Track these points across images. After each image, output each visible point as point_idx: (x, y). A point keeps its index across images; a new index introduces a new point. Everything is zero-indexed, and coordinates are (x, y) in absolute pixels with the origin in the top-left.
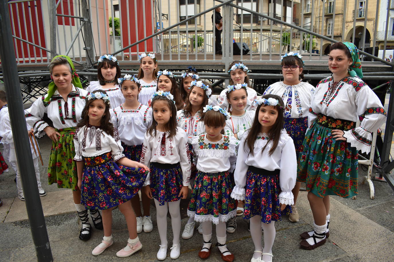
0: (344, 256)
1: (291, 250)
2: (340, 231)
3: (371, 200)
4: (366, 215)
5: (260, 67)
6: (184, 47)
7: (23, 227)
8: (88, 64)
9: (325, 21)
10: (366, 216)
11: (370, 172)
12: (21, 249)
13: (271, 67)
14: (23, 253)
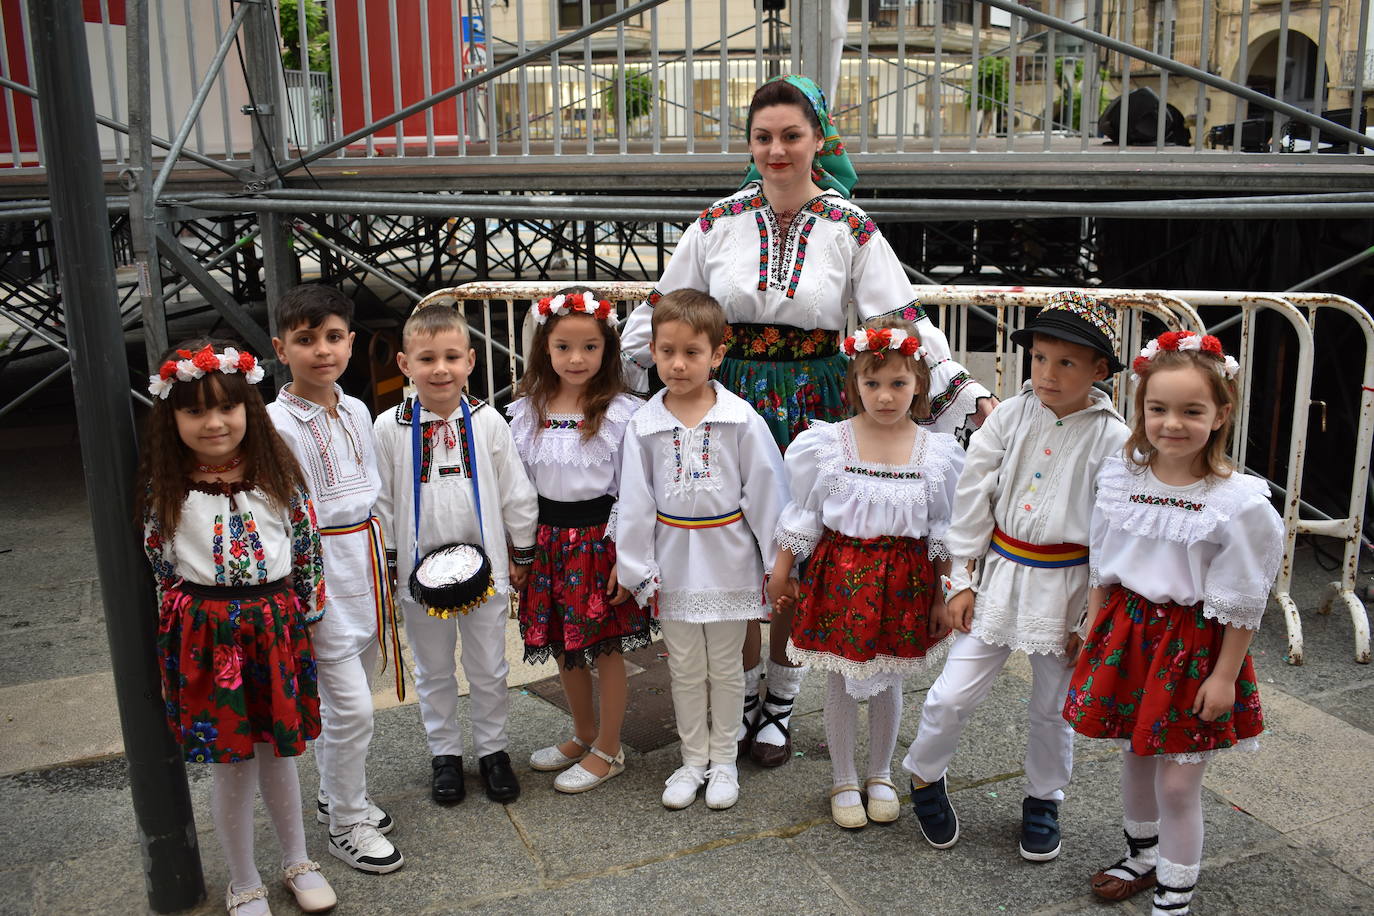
0: (1275, 844)
1: (1085, 831)
2: (1255, 768)
3: (1359, 666)
4: (1344, 714)
5: (933, 179)
6: (576, 118)
7: (56, 791)
8: (260, 170)
9: (1142, 13)
10: (1344, 717)
11: (1351, 565)
12: (70, 863)
13: (973, 178)
14: (80, 878)
